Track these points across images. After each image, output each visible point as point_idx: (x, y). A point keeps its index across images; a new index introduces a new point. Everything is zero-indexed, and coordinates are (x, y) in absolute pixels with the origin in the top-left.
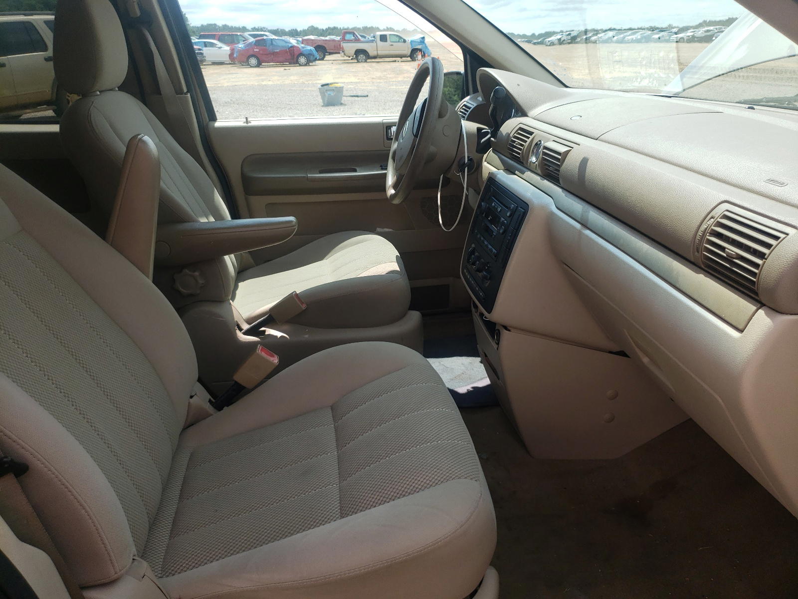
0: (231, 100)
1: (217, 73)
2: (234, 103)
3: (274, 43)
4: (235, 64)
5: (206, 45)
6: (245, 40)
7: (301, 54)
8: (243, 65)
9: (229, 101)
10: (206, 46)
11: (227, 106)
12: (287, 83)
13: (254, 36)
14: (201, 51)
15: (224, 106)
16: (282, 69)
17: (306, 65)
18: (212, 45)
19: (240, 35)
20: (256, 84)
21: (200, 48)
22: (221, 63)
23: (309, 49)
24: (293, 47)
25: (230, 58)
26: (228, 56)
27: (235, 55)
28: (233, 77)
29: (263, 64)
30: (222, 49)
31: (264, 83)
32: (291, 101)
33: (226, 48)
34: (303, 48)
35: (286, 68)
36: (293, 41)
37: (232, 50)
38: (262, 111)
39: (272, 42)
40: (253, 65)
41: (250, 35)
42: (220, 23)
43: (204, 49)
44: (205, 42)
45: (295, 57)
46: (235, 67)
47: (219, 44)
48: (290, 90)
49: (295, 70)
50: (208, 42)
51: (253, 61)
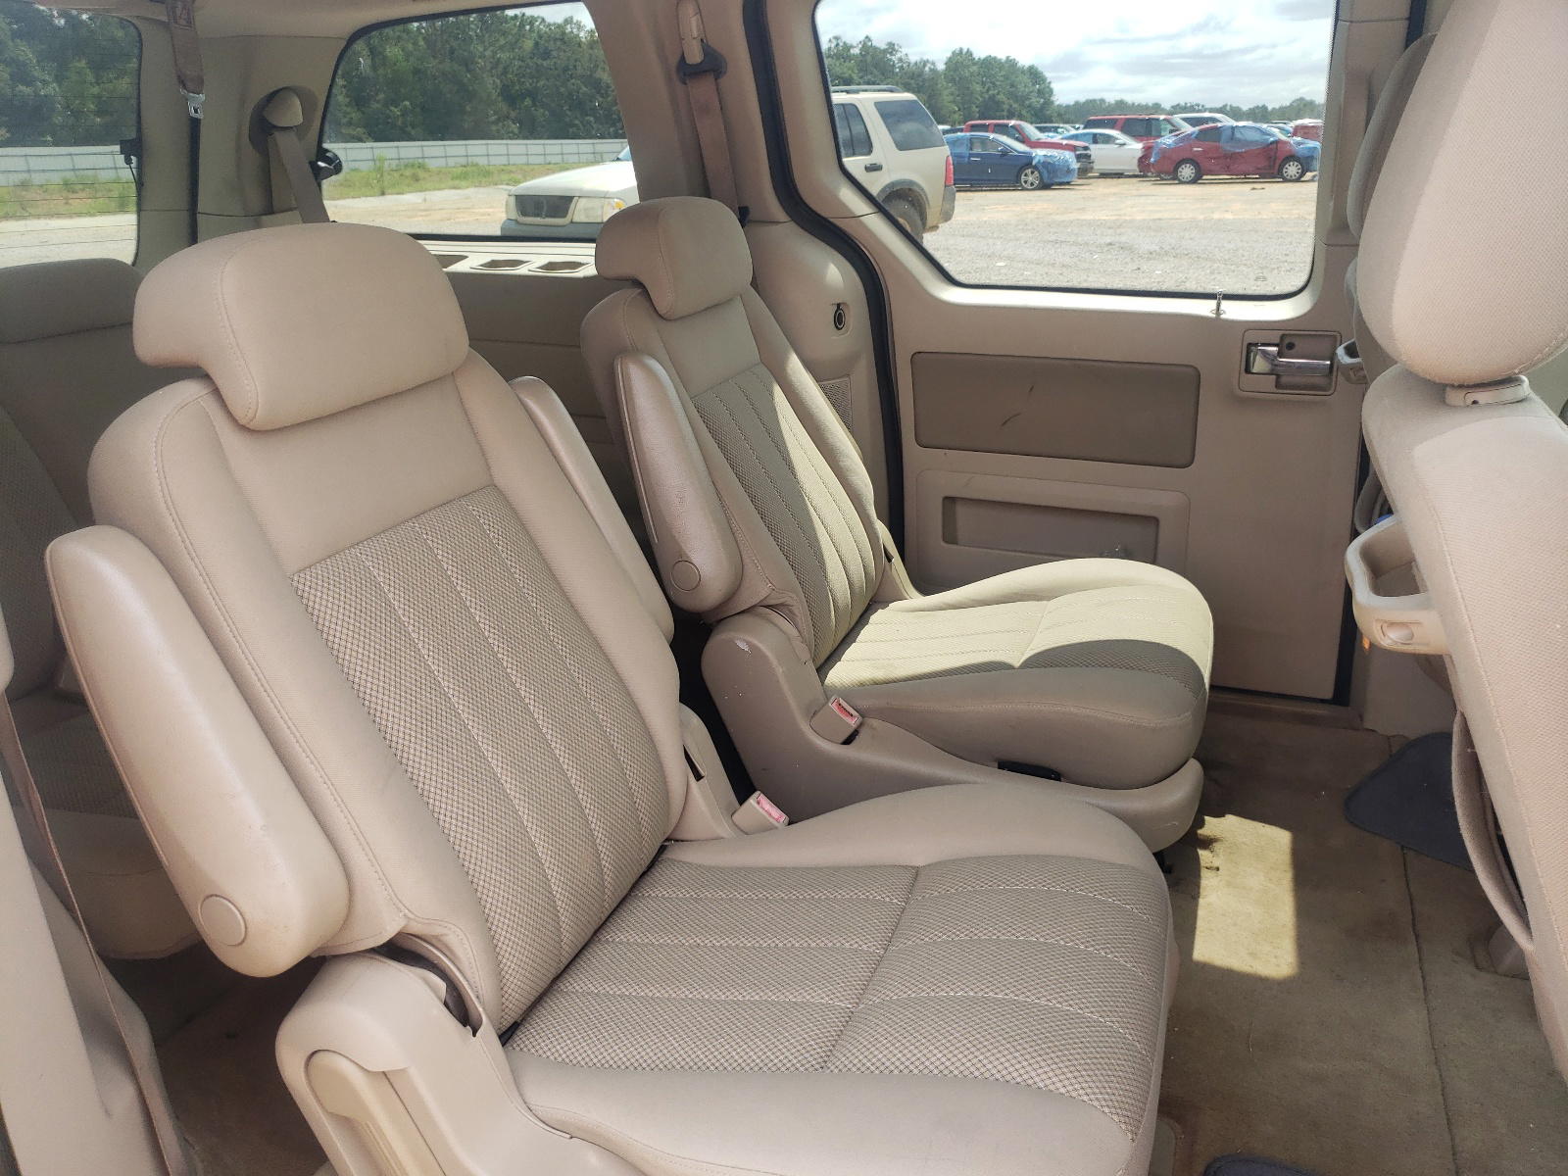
0: (1161, 248)
1: (1115, 194)
2: (1166, 253)
3: (1238, 135)
4: (1147, 176)
5: (1095, 139)
6: (1175, 129)
7: (1291, 157)
8: (1163, 179)
9: (1157, 248)
10: (1095, 141)
11: (1154, 259)
12: (1265, 217)
13: (1193, 122)
14: (1088, 152)
15: (1149, 259)
16: (1247, 187)
17: (1298, 180)
18: (1108, 139)
19: (1164, 120)
20: (1201, 217)
21: (1087, 145)
22: (1119, 175)
23: (1311, 146)
24: (1277, 142)
25: (1139, 165)
26: (1136, 161)
27: (1152, 159)
28: (1149, 201)
29: (1205, 177)
30: (1126, 147)
31: (1216, 216)
32: (1286, 255)
33: (1136, 147)
34: (1299, 144)
35: (1256, 186)
36: (1275, 132)
37: (1148, 150)
38: (1230, 273)
39: (1233, 133)
40: (1185, 180)
41: (1185, 119)
42: (1111, 98)
43: (1093, 147)
44: (1095, 135)
45: (1278, 162)
46: (1149, 183)
47: (1121, 137)
48: (1276, 232)
49: (1275, 190)
50: (1100, 134)
51: (1187, 171)
